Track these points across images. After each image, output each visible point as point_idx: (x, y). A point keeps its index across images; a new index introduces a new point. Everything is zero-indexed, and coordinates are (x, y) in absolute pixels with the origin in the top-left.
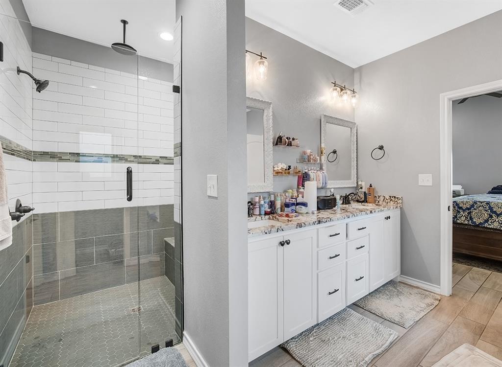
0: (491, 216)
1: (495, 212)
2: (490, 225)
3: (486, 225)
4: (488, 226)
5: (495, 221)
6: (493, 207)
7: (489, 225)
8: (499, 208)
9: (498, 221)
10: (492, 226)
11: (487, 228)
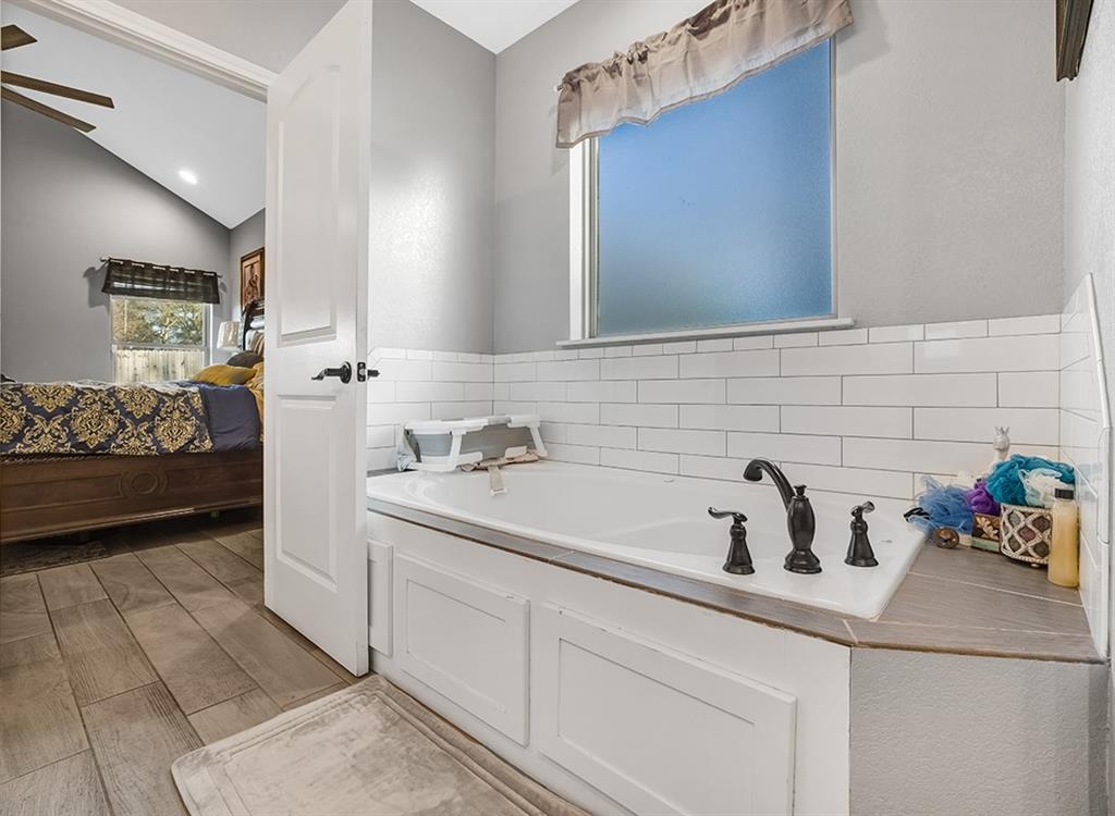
0: (29, 423)
1: (40, 411)
2: (30, 446)
3: (18, 448)
4: (25, 451)
5: (43, 431)
6: (32, 398)
7: (26, 446)
8: (48, 398)
9: (50, 432)
10: (35, 449)
11: (21, 455)
